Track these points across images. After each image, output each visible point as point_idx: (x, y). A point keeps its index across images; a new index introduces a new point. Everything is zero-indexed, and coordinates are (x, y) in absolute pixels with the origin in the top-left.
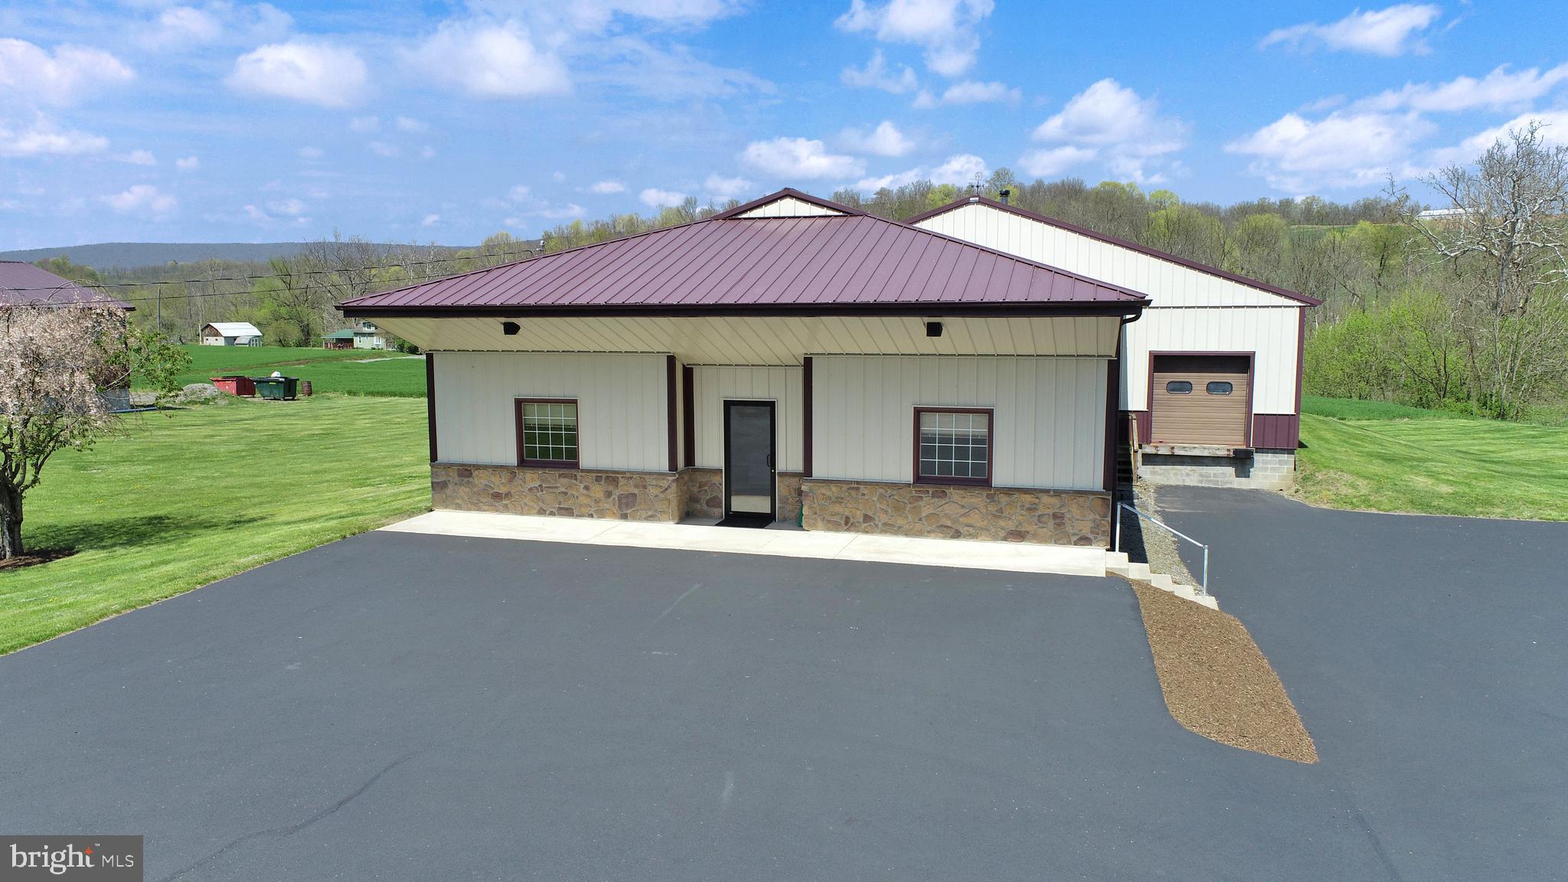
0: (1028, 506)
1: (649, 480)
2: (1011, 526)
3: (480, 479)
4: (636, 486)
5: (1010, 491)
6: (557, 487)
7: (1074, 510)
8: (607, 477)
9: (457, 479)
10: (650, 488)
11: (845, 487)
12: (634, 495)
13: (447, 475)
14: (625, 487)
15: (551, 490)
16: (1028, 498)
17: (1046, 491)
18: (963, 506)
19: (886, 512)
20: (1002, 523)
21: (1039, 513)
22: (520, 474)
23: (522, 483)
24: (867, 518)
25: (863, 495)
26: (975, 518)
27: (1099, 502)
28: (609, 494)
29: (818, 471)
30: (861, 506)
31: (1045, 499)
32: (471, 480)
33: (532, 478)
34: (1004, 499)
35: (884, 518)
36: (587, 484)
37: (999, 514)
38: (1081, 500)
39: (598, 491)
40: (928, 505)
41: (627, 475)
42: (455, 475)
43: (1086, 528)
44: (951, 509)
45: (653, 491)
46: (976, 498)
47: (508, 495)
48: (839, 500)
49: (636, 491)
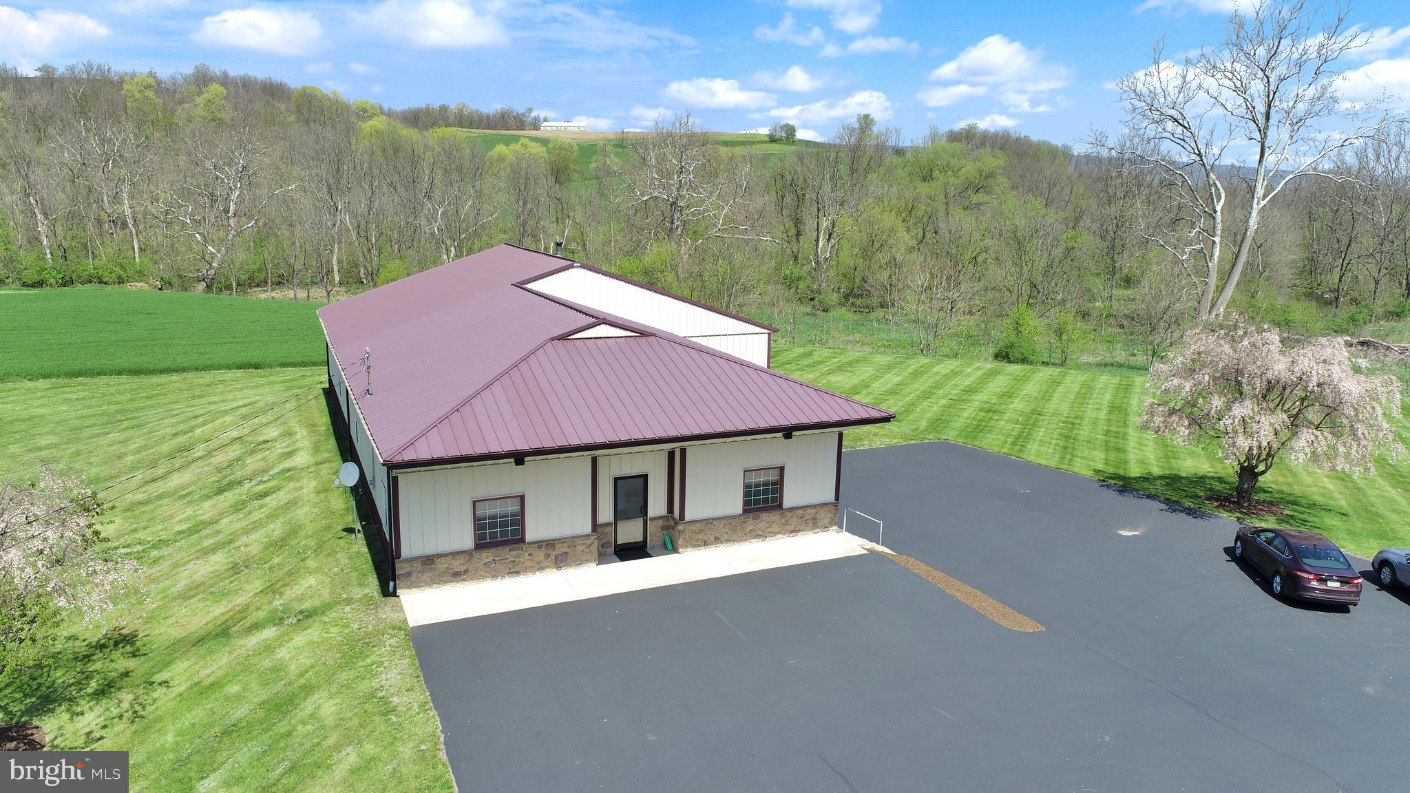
0: (800, 516)
1: (578, 541)
2: (792, 528)
3: (441, 565)
4: (569, 547)
5: (792, 509)
6: (507, 559)
7: (822, 514)
8: (548, 545)
9: (420, 568)
10: (578, 546)
11: (704, 523)
12: (566, 553)
13: (411, 566)
14: (561, 549)
15: (502, 562)
16: (801, 511)
17: (809, 506)
18: (768, 522)
19: (727, 533)
20: (788, 528)
21: (806, 518)
22: (476, 555)
23: (479, 561)
24: (717, 539)
25: (715, 525)
26: (774, 528)
27: (833, 507)
28: (548, 556)
29: (688, 517)
30: (713, 533)
31: (809, 511)
32: (433, 566)
33: (487, 556)
34: (789, 514)
35: (726, 537)
36: (530, 552)
37: (786, 524)
38: (825, 508)
39: (540, 555)
40: (750, 524)
41: (561, 540)
42: (420, 564)
43: (826, 522)
44: (762, 525)
45: (580, 548)
46: (775, 517)
47: (466, 571)
48: (701, 531)
49: (568, 550)
